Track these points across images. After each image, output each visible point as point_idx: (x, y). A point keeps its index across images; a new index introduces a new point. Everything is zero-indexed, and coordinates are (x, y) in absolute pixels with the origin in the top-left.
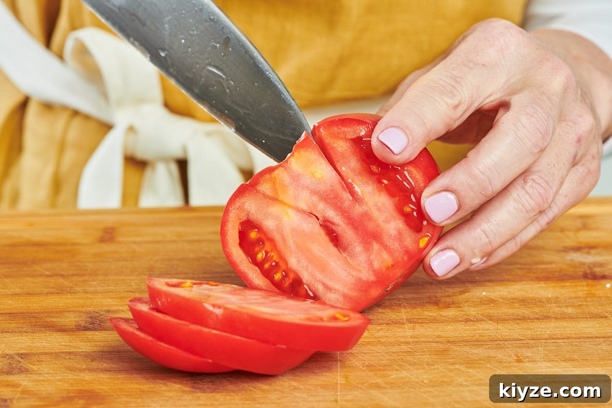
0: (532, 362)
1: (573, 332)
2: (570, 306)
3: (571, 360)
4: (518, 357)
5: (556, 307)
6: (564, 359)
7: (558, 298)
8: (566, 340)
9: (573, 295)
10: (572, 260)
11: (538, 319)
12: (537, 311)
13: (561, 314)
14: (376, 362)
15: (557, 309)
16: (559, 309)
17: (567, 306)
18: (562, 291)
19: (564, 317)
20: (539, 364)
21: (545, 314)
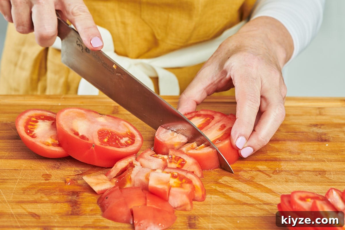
0: (292, 182)
1: (310, 168)
2: (310, 155)
3: (308, 182)
4: (286, 179)
5: (304, 155)
6: (305, 181)
7: (305, 150)
8: (307, 172)
9: (312, 149)
10: (313, 131)
11: (296, 161)
12: (296, 157)
13: (306, 159)
14: (228, 179)
15: (304, 156)
16: (305, 156)
17: (308, 155)
18: (307, 147)
19: (307, 160)
20: (295, 183)
21: (299, 159)
